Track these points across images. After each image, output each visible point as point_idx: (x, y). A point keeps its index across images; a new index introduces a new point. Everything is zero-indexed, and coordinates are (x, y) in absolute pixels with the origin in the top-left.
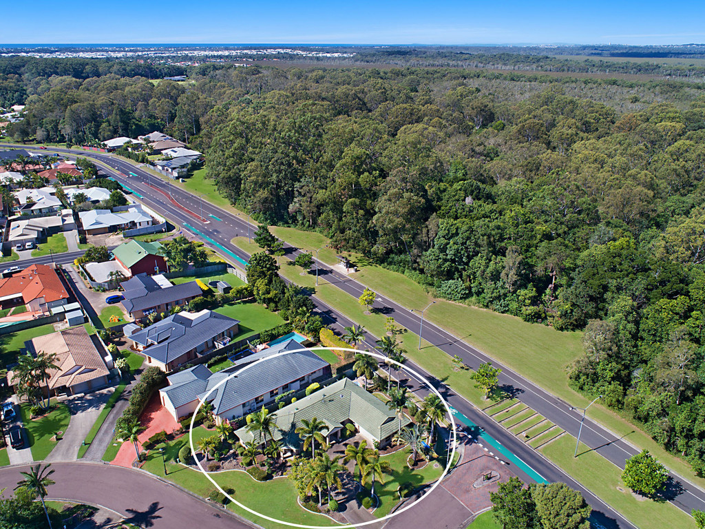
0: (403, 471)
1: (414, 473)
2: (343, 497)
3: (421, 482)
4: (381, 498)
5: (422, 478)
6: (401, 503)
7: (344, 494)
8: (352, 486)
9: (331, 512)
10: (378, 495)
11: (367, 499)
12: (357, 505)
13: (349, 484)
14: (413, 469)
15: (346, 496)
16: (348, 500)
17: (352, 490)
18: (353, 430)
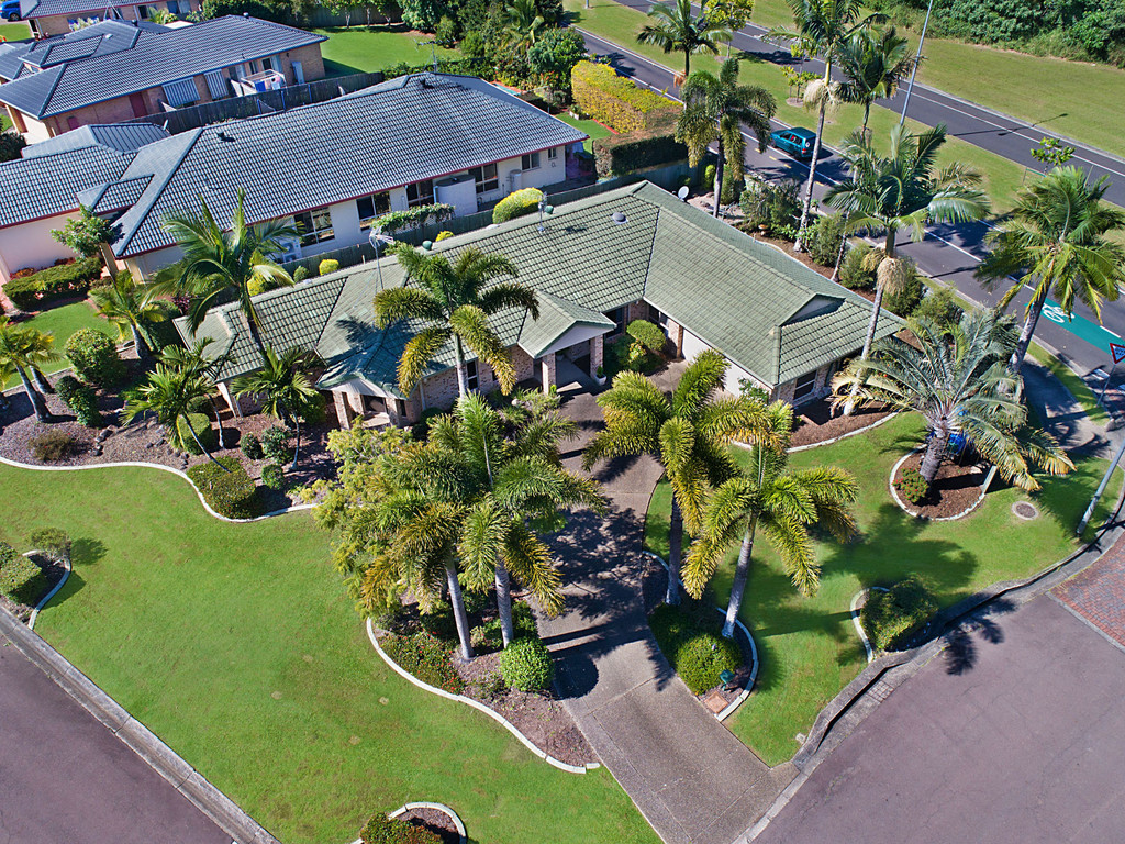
0: (877, 524)
1: (925, 535)
2: (587, 624)
3: (965, 581)
4: (773, 641)
5: (967, 566)
6: (871, 674)
7: (590, 606)
8: (632, 574)
9: (515, 696)
10: (760, 627)
11: (703, 645)
12: (648, 669)
13: (620, 561)
14: (922, 522)
15: (601, 619)
16: (607, 641)
17: (628, 593)
18: (656, 346)
